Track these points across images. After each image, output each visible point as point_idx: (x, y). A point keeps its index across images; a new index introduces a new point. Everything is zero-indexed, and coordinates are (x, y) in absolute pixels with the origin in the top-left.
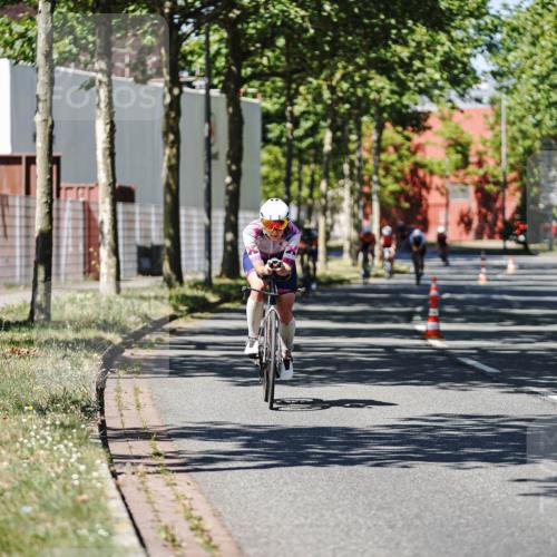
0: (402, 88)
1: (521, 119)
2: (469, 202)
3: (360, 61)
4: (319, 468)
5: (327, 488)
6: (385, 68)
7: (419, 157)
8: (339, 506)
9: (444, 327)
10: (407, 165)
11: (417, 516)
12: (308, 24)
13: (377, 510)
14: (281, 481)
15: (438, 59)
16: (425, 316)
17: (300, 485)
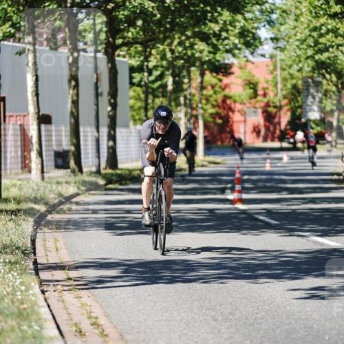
0: (216, 49)
1: (290, 67)
2: (259, 119)
3: (189, 33)
4: (169, 285)
5: (174, 297)
6: (205, 38)
7: (227, 92)
8: (183, 308)
9: (245, 196)
10: (220, 97)
11: (230, 313)
12: (156, 12)
13: (206, 310)
14: (146, 294)
15: (237, 31)
16: (233, 189)
17: (158, 296)
